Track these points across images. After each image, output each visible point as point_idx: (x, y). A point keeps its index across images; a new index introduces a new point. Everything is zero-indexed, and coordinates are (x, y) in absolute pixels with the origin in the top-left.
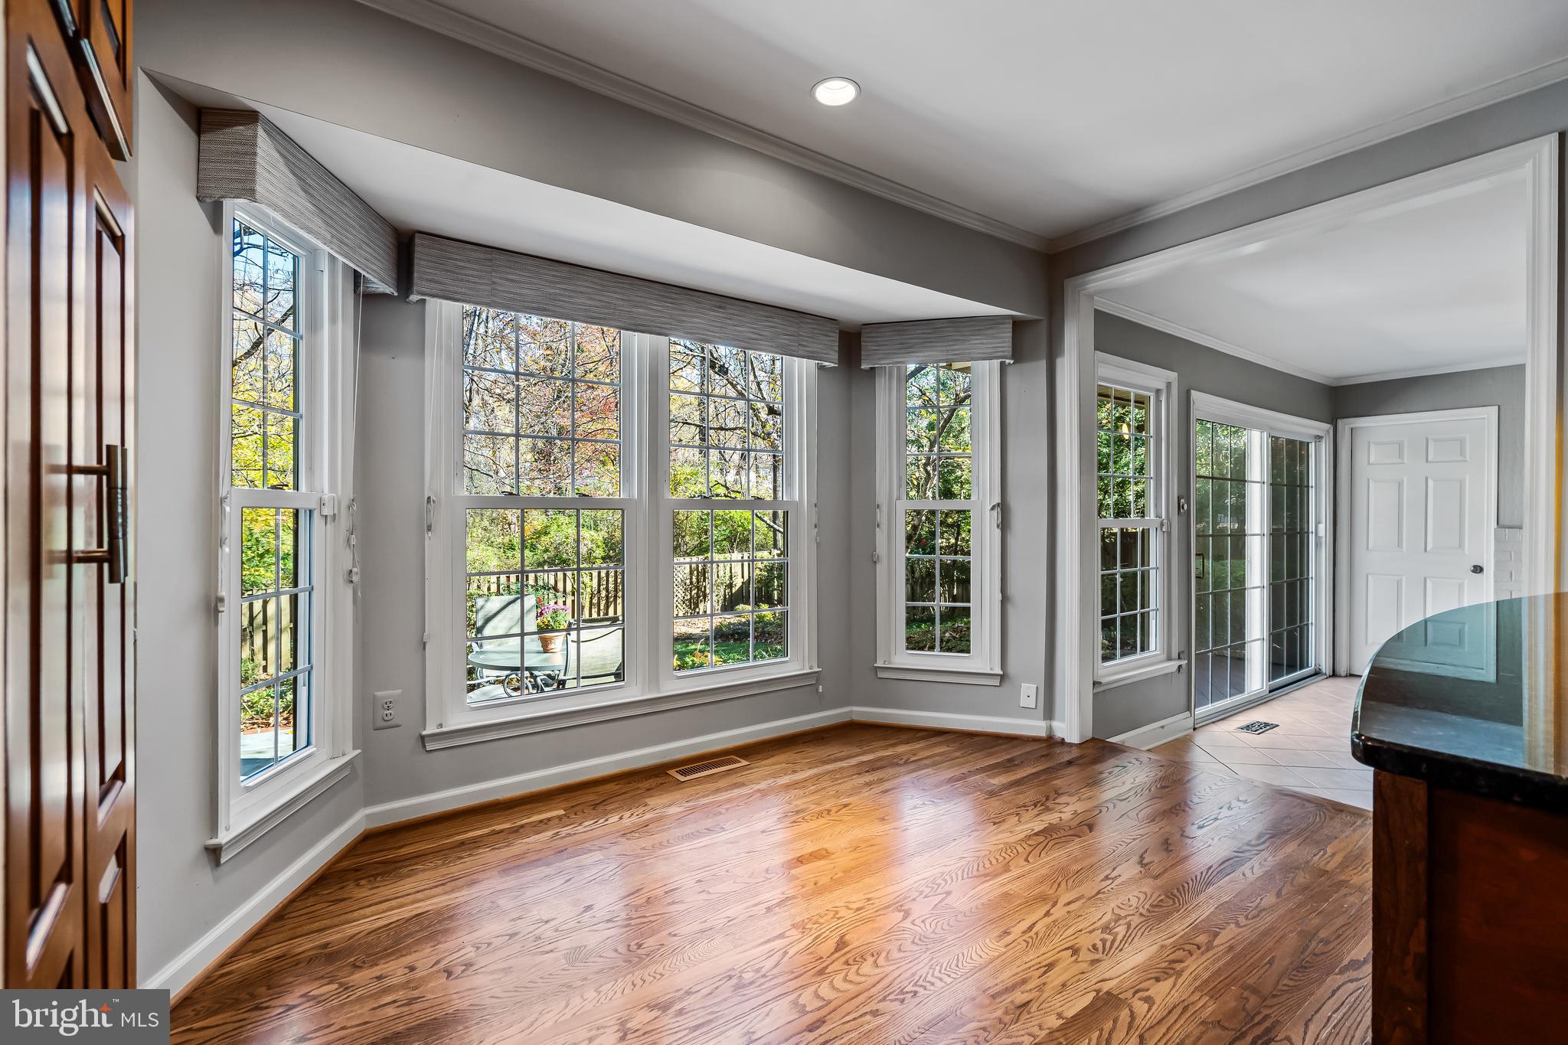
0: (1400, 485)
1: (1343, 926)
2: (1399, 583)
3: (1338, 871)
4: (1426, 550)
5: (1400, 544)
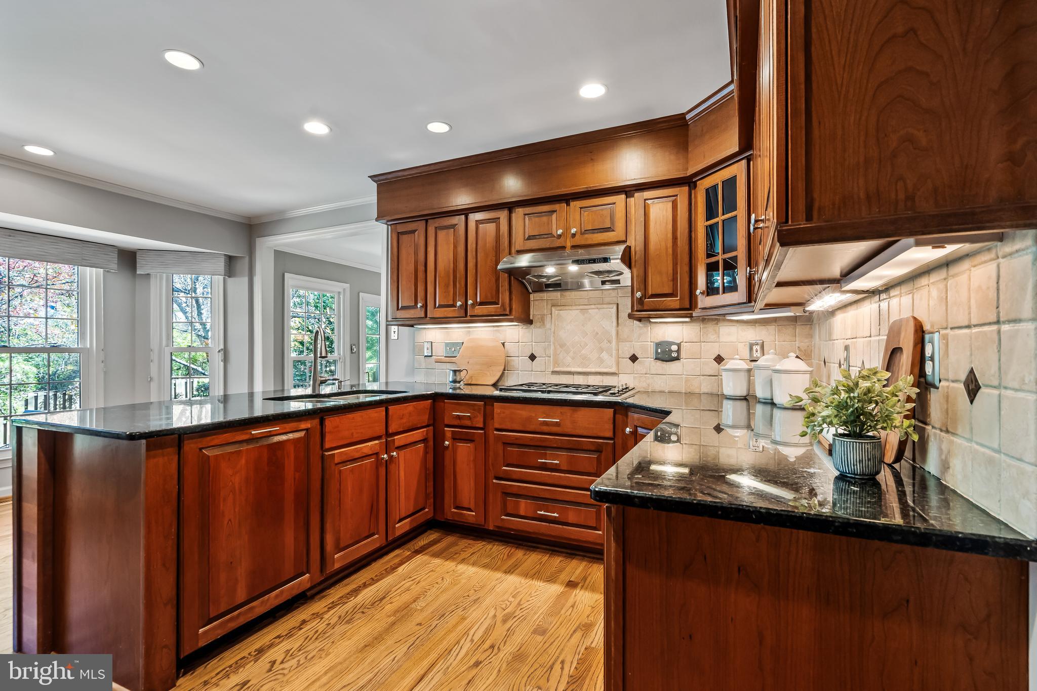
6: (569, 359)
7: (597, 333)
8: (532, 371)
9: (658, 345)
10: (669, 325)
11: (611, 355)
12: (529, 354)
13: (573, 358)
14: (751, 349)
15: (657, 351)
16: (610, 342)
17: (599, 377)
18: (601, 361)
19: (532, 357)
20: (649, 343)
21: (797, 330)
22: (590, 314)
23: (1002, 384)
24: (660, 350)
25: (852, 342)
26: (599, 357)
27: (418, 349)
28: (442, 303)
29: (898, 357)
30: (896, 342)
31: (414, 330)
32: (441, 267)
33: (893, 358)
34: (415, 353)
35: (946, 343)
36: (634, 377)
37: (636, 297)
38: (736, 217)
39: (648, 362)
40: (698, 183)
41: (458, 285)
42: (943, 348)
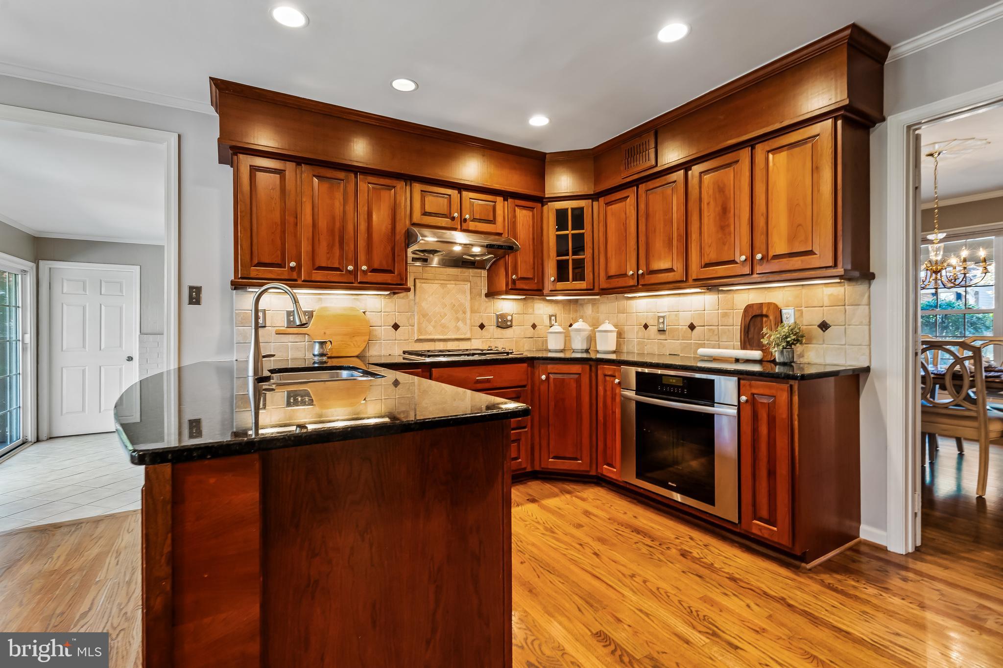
0: (84, 308)
1: (72, 597)
2: (84, 371)
3: (63, 566)
4: (100, 349)
5: (84, 346)
6: (430, 328)
7: (454, 305)
8: (395, 340)
9: (498, 317)
10: (505, 301)
11: (466, 324)
12: (393, 324)
13: (434, 327)
14: (550, 319)
15: (498, 321)
16: (464, 313)
17: (456, 343)
18: (458, 329)
19: (396, 327)
20: (492, 314)
21: (571, 307)
22: (448, 288)
23: (847, 324)
24: (500, 320)
25: (670, 314)
26: (456, 326)
27: (242, 318)
28: (324, 265)
29: (759, 318)
30: (758, 312)
31: (232, 293)
32: (323, 224)
33: (753, 319)
34: (236, 323)
35: (801, 312)
36: (482, 341)
37: (512, 279)
38: (583, 234)
39: (491, 329)
40: (549, 203)
41: (346, 248)
42: (798, 314)
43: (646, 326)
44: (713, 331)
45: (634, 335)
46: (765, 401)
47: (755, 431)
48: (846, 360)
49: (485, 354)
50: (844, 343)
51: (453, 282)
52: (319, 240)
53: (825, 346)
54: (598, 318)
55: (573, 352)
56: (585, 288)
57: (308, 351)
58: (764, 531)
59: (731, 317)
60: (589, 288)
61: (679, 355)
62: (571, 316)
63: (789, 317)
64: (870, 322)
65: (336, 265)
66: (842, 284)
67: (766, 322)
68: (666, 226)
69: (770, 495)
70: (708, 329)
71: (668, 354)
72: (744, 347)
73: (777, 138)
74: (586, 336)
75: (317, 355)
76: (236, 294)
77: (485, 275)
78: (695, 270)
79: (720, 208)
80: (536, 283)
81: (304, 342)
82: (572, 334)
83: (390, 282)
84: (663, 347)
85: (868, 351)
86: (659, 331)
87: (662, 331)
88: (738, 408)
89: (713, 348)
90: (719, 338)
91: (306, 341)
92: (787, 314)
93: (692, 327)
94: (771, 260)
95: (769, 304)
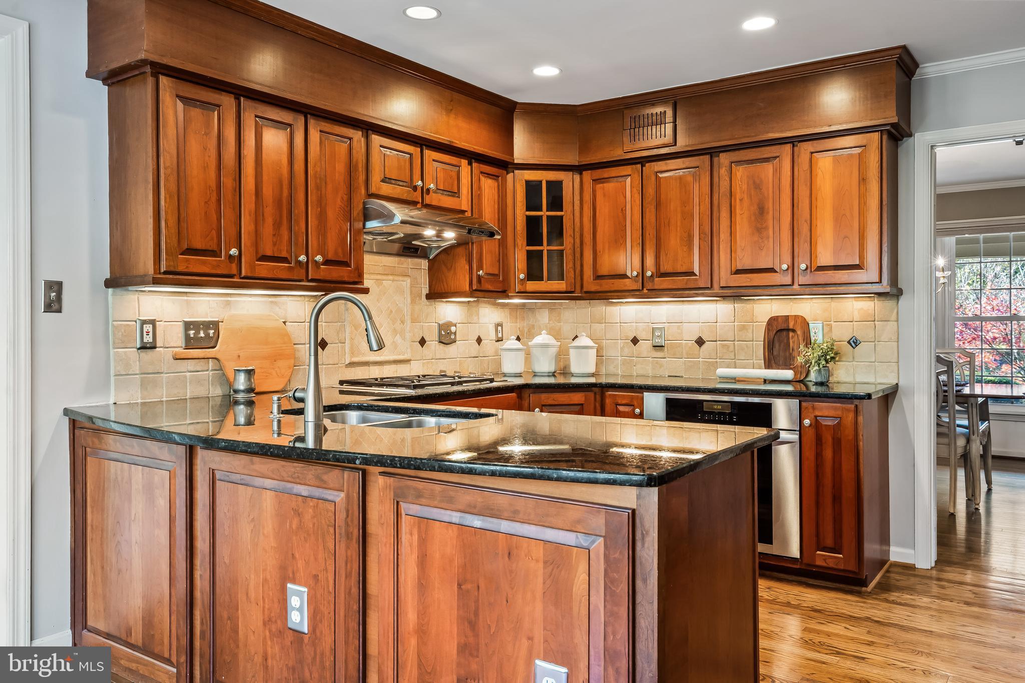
7: (391, 312)
9: (441, 327)
10: (448, 304)
11: (404, 339)
14: (497, 330)
15: (440, 335)
16: (403, 322)
18: (396, 346)
19: (323, 344)
20: (434, 324)
21: (518, 313)
22: (384, 286)
23: (876, 340)
24: (443, 333)
25: (670, 325)
26: (394, 342)
27: (122, 335)
28: (269, 253)
29: (785, 333)
30: (783, 326)
31: (107, 294)
32: (268, 192)
33: (778, 333)
34: (114, 343)
35: (830, 326)
36: (423, 363)
37: (477, 275)
38: (562, 217)
39: (433, 344)
40: (516, 172)
41: (295, 228)
42: (826, 329)
43: (635, 341)
44: (728, 347)
45: (618, 351)
46: (829, 423)
47: (819, 455)
48: (875, 378)
49: (460, 383)
50: (874, 360)
51: (391, 277)
52: (263, 215)
53: (855, 363)
54: (560, 329)
55: (535, 376)
56: (565, 290)
57: (212, 384)
58: (828, 561)
59: (750, 331)
60: (569, 290)
61: (682, 377)
62: (518, 325)
63: (817, 334)
64: (898, 338)
65: (284, 254)
66: (872, 299)
67: (793, 337)
68: (685, 219)
69: (835, 521)
70: (721, 344)
71: (667, 376)
72: (768, 365)
73: (822, 141)
74: (555, 354)
75: (243, 391)
76: (113, 295)
77: (426, 267)
78: (724, 276)
79: (756, 207)
80: (501, 282)
81: (207, 370)
82: (535, 351)
83: (346, 279)
84: (660, 367)
85: (897, 369)
86: (654, 346)
87: (658, 347)
88: (800, 433)
89: (728, 367)
90: (735, 355)
91: (210, 369)
92: (815, 329)
93: (700, 342)
94: (815, 271)
95: (796, 317)
